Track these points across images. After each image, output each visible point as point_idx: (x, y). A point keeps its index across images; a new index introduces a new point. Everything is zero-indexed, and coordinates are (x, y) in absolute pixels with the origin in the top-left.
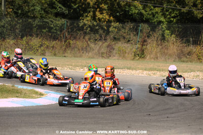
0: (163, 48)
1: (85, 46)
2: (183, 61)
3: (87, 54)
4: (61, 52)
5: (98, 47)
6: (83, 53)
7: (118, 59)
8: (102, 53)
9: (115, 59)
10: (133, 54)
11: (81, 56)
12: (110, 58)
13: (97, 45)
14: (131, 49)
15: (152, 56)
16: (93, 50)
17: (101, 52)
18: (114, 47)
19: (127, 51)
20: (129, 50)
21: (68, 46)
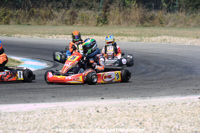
0: (125, 14)
1: (48, 14)
2: (146, 26)
3: (51, 22)
4: (25, 20)
5: (61, 15)
6: (47, 21)
7: (81, 26)
8: (66, 21)
9: (78, 26)
10: (96, 20)
11: (45, 24)
12: (74, 25)
13: (60, 13)
14: (94, 16)
15: (115, 22)
16: (57, 17)
17: (64, 19)
18: (77, 14)
19: (90, 18)
20: (92, 16)
21: (32, 14)
